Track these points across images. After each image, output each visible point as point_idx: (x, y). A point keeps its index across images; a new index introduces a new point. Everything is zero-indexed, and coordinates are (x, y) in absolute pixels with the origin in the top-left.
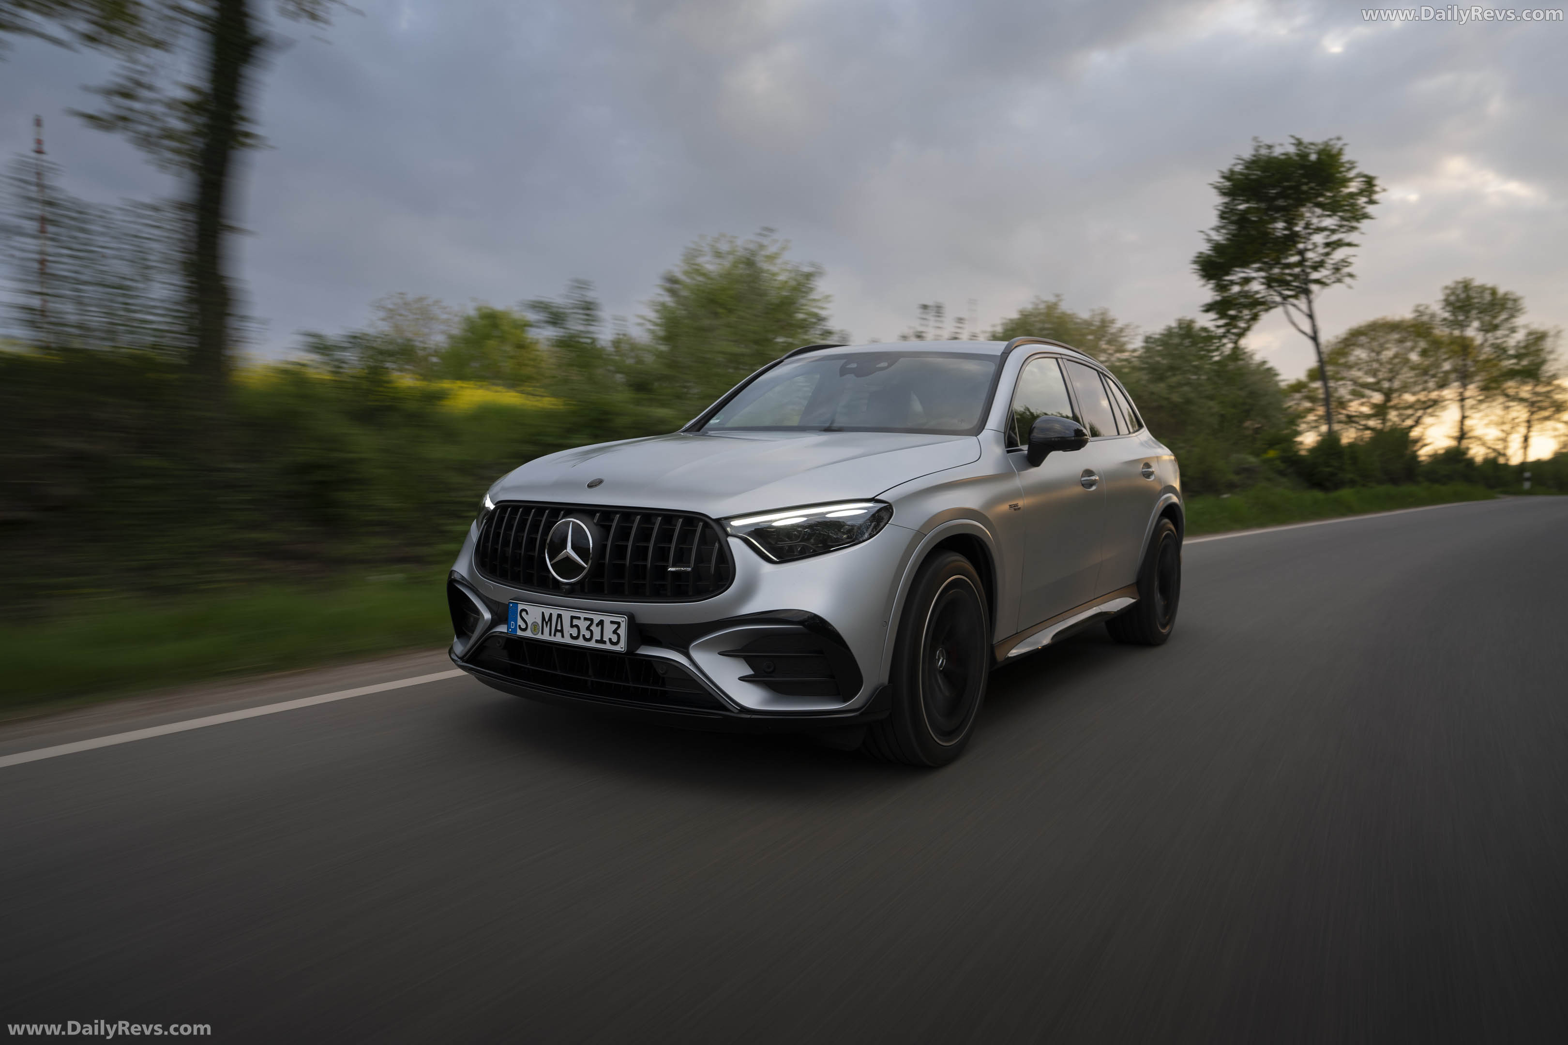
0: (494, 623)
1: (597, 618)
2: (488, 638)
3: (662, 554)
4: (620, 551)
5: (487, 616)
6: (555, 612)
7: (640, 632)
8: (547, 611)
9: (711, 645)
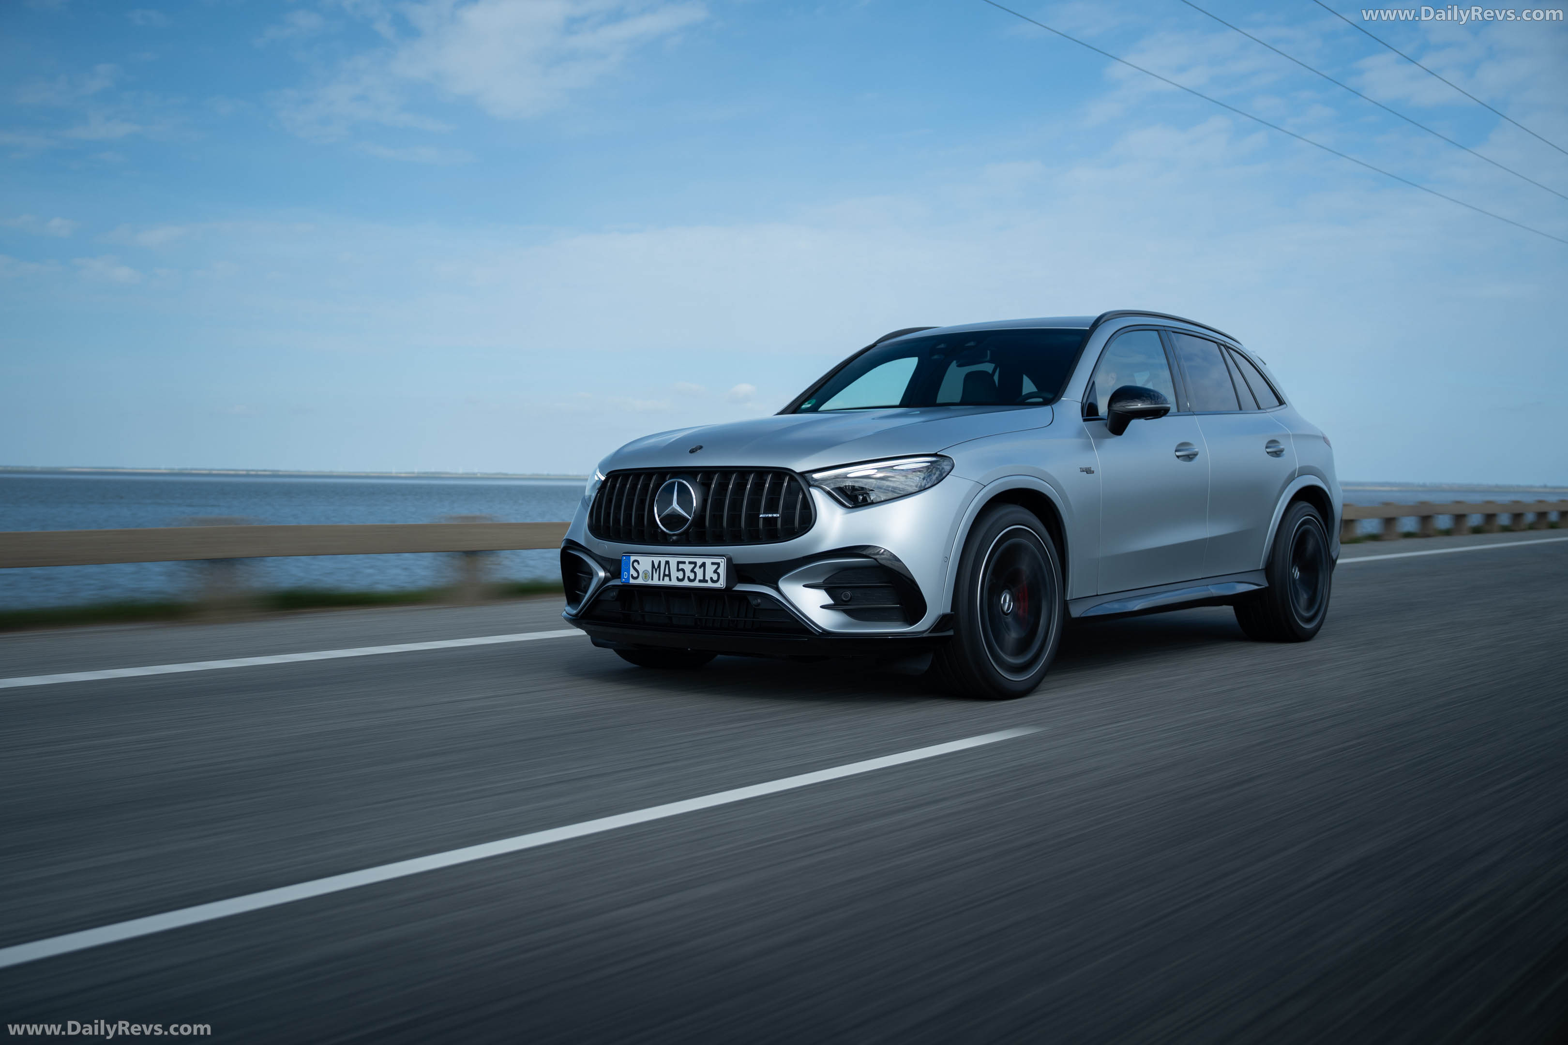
0: (607, 579)
1: (700, 561)
2: (602, 592)
3: (755, 504)
5: (602, 574)
6: (663, 560)
7: (737, 572)
8: (656, 560)
9: (796, 579)
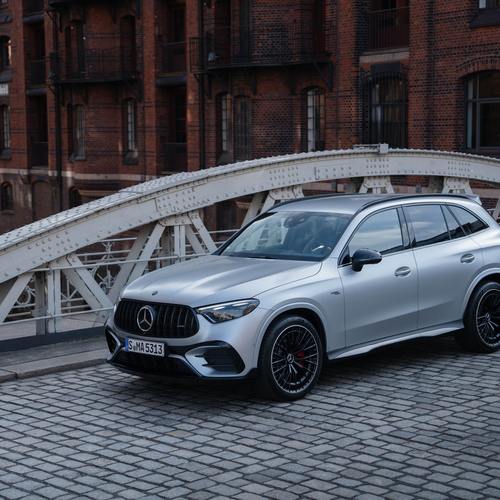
0: (121, 347)
1: (154, 344)
2: (120, 352)
3: (175, 320)
4: (162, 319)
5: (119, 344)
6: (141, 342)
7: (169, 349)
8: (138, 342)
9: (192, 353)
